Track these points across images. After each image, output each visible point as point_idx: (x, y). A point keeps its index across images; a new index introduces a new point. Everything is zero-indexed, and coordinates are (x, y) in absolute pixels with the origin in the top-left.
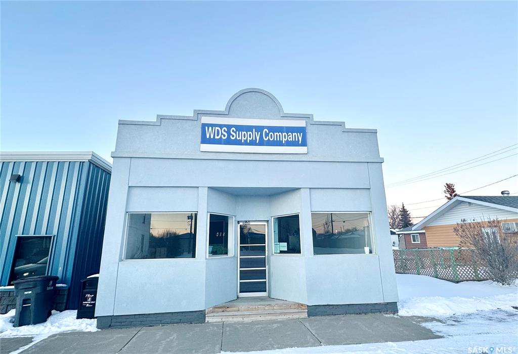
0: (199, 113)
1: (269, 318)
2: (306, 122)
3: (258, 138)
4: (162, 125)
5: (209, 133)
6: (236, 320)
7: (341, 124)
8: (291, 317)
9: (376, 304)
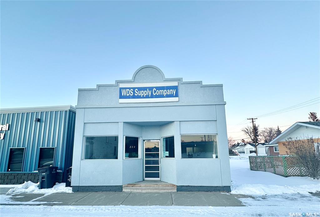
0: (118, 82)
1: (155, 191)
2: (178, 83)
3: (150, 94)
4: (99, 90)
5: (124, 93)
6: (138, 191)
7: (200, 83)
8: (167, 191)
9: (218, 186)
